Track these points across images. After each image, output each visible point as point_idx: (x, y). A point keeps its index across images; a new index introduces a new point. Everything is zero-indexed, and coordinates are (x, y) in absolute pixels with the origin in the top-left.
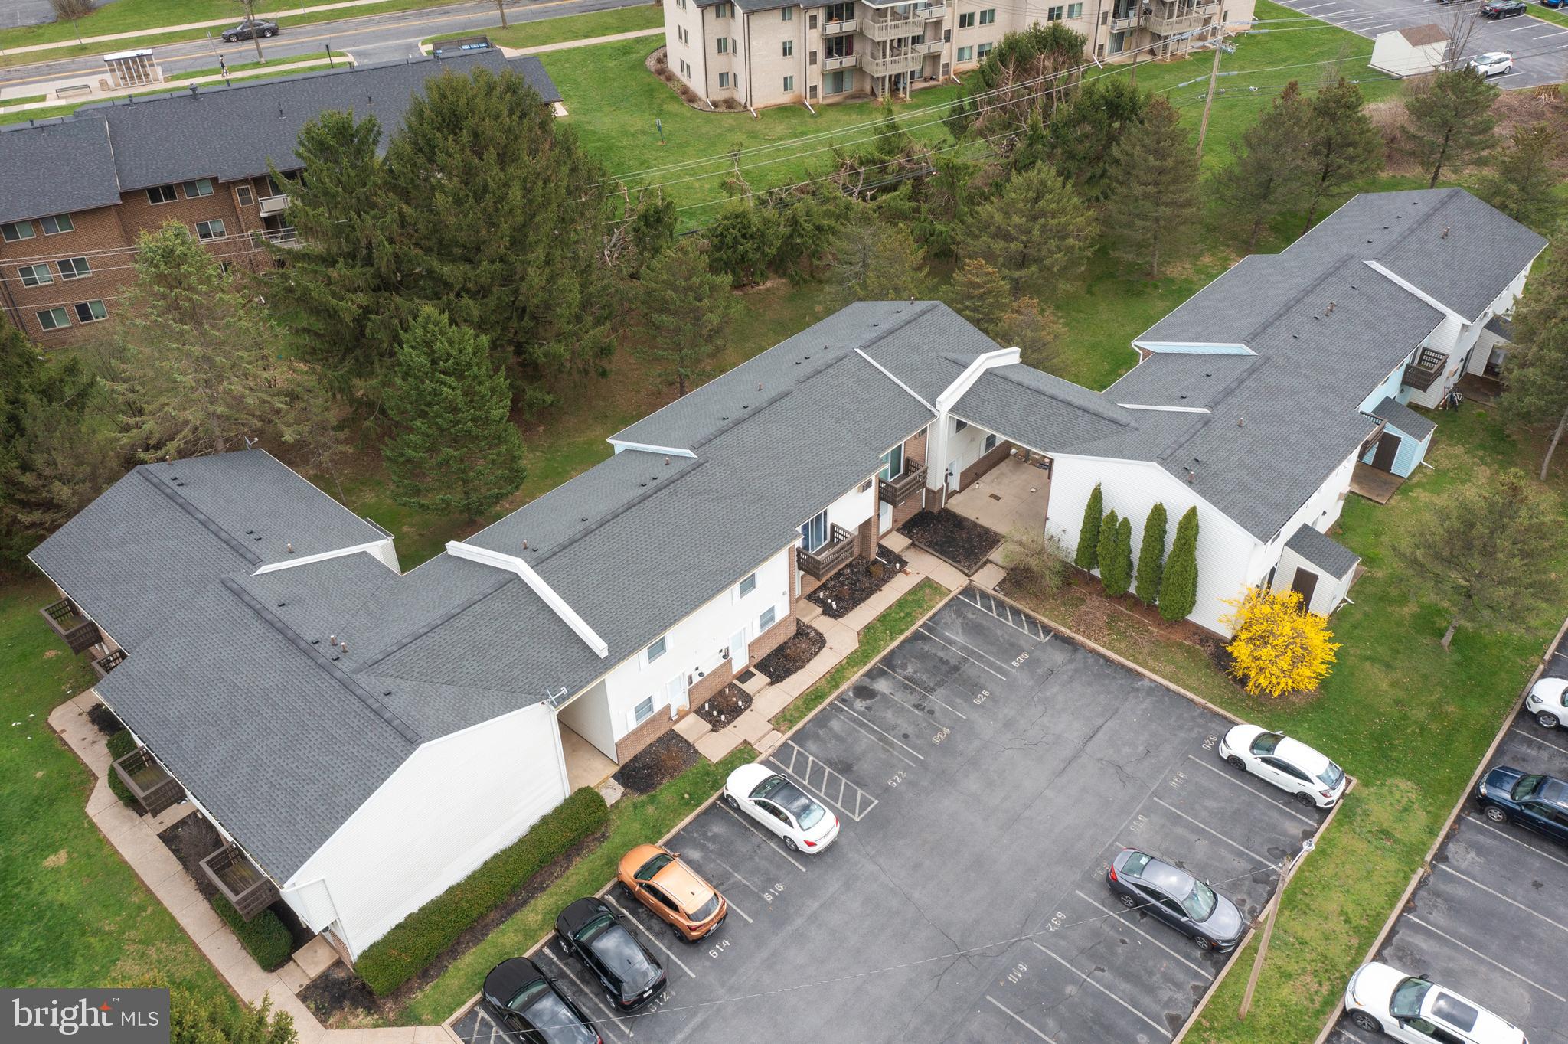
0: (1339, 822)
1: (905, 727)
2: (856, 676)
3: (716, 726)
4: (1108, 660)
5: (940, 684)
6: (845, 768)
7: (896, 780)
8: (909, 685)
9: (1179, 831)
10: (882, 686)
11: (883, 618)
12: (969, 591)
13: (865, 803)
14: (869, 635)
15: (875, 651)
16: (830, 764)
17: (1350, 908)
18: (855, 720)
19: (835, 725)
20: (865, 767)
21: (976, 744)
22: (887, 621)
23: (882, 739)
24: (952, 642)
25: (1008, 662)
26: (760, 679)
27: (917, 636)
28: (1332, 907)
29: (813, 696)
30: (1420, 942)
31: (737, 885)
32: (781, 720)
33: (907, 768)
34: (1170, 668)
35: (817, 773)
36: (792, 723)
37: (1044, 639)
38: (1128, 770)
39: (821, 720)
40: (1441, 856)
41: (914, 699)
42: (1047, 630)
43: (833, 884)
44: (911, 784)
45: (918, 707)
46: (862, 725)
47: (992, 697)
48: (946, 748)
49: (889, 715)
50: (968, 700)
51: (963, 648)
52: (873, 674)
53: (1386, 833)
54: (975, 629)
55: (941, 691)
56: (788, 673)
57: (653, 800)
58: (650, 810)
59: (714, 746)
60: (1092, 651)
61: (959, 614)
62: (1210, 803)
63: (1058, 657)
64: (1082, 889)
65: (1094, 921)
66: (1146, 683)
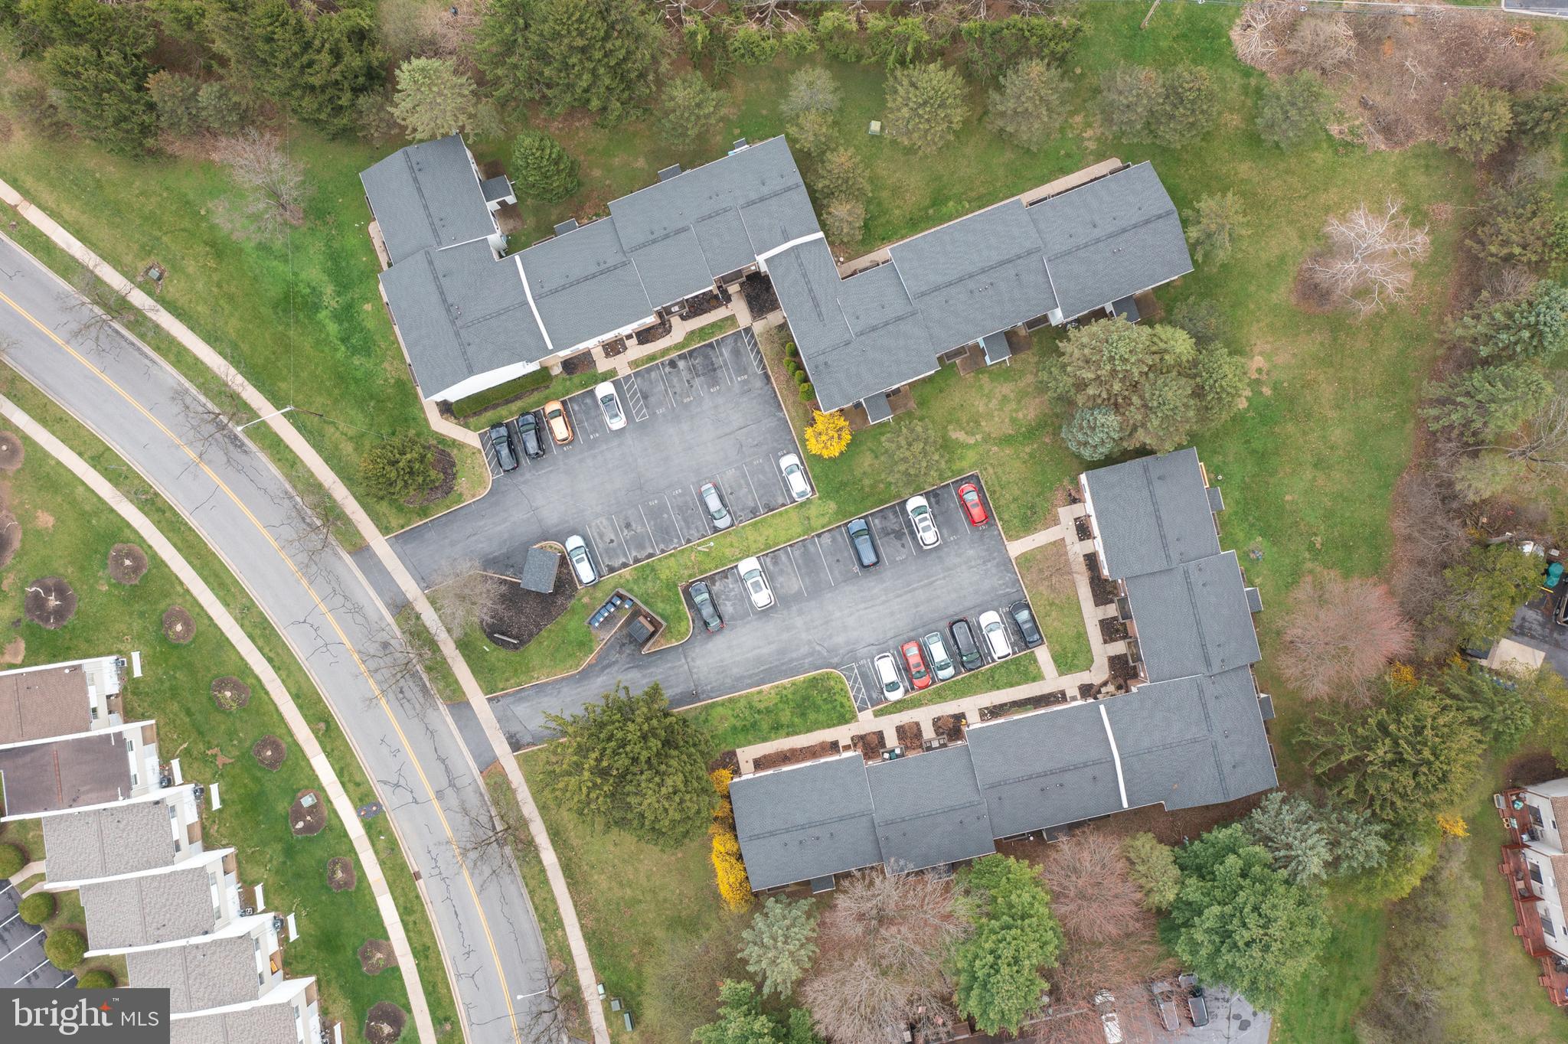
0: (797, 507)
1: (678, 390)
2: (674, 355)
3: (607, 355)
4: (776, 396)
5: (703, 374)
6: (645, 397)
7: (660, 411)
8: (692, 370)
9: (742, 482)
10: (681, 364)
11: (702, 329)
12: (748, 330)
13: (644, 416)
14: (691, 335)
15: (688, 346)
16: (641, 391)
17: (772, 537)
18: (661, 376)
19: (653, 374)
20: (652, 400)
21: (699, 410)
22: (702, 332)
23: (666, 390)
24: (722, 355)
25: (737, 376)
26: (634, 341)
27: (711, 345)
28: (766, 533)
29: (652, 358)
30: (784, 558)
31: (584, 427)
32: (634, 364)
33: (667, 408)
34: (794, 414)
35: (635, 393)
36: (637, 366)
37: (760, 372)
38: (744, 449)
39: (649, 370)
40: (819, 536)
41: (689, 377)
42: (764, 368)
43: (615, 443)
44: (664, 415)
45: (688, 381)
46: (663, 380)
47: (719, 392)
48: (686, 406)
49: (675, 380)
50: (709, 388)
51: (725, 361)
52: (681, 357)
53: (808, 518)
54: (736, 353)
55: (702, 378)
56: (647, 342)
57: (570, 379)
58: (568, 383)
59: (603, 364)
60: (773, 388)
61: (736, 341)
62: (761, 476)
63: (758, 383)
64: (693, 484)
65: (688, 498)
66: (781, 415)
